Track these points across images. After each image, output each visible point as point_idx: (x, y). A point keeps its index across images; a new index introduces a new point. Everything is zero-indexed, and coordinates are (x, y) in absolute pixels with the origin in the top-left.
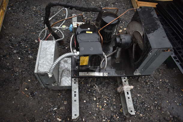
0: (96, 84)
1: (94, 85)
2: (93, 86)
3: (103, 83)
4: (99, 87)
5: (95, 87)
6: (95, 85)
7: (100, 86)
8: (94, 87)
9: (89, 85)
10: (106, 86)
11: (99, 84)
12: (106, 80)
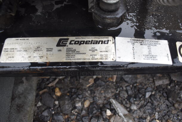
0: (116, 97)
1: (110, 104)
2: (102, 109)
3: (148, 95)
4: (130, 111)
5: (114, 112)
6: (114, 102)
7: (134, 107)
8: (109, 113)
9: (87, 104)
10: (163, 106)
11: (129, 97)
12: (160, 78)
